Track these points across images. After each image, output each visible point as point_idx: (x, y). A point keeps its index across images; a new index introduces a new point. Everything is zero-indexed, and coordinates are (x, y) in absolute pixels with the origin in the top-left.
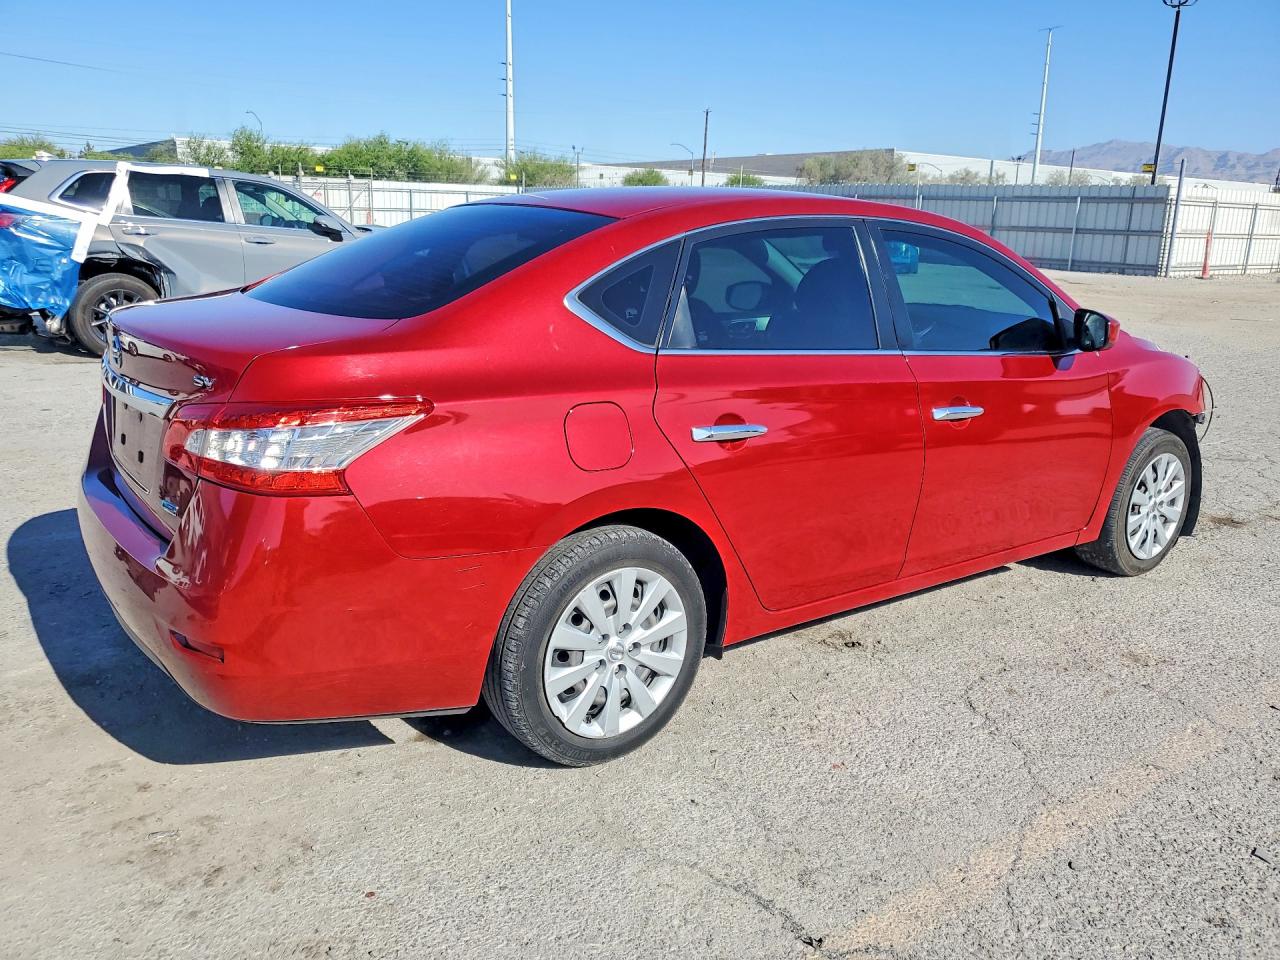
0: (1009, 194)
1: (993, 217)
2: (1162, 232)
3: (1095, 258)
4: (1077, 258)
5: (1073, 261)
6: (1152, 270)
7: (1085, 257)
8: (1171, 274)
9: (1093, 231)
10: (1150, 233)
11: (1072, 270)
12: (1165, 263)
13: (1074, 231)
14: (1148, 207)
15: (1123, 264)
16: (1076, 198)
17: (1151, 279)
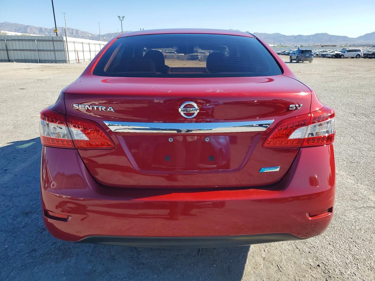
0: (10, 38)
1: (6, 46)
2: (64, 50)
3: (47, 59)
4: (40, 59)
5: (39, 60)
6: (64, 61)
7: (43, 59)
8: (70, 62)
9: (43, 50)
10: (61, 51)
11: (40, 63)
12: (68, 59)
13: (37, 50)
14: (58, 43)
15: (56, 60)
16: (35, 40)
17: (65, 64)
